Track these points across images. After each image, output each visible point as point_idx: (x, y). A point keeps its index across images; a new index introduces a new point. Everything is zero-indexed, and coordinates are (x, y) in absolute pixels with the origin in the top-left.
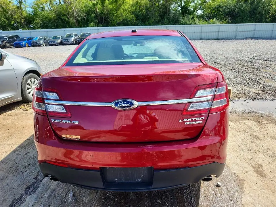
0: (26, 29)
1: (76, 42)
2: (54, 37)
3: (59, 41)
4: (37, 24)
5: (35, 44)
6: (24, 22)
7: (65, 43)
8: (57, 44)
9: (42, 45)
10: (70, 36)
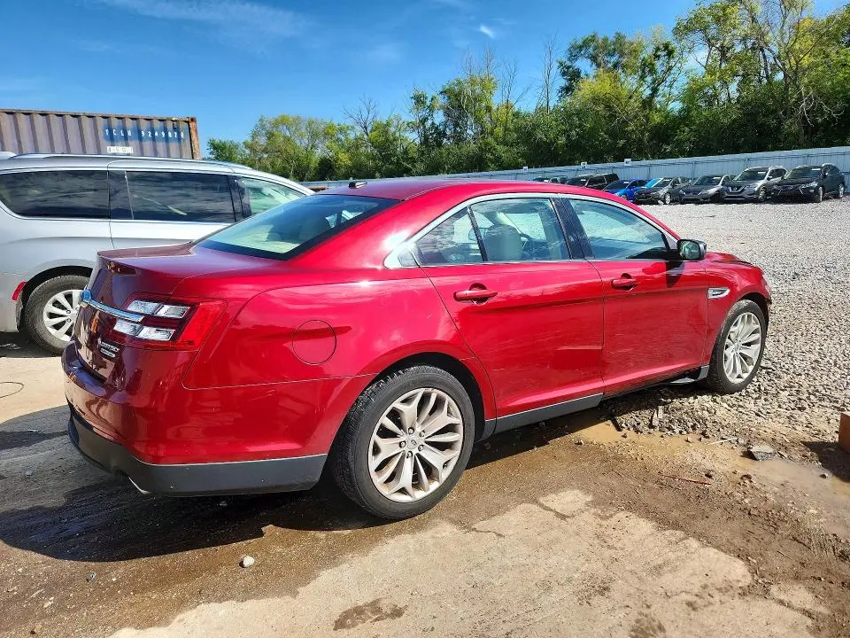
0: (648, 159)
1: (767, 193)
2: (704, 178)
3: (712, 191)
4: (680, 143)
5: (643, 198)
6: (651, 139)
7: (727, 197)
8: (705, 199)
9: (659, 201)
10: (753, 176)
